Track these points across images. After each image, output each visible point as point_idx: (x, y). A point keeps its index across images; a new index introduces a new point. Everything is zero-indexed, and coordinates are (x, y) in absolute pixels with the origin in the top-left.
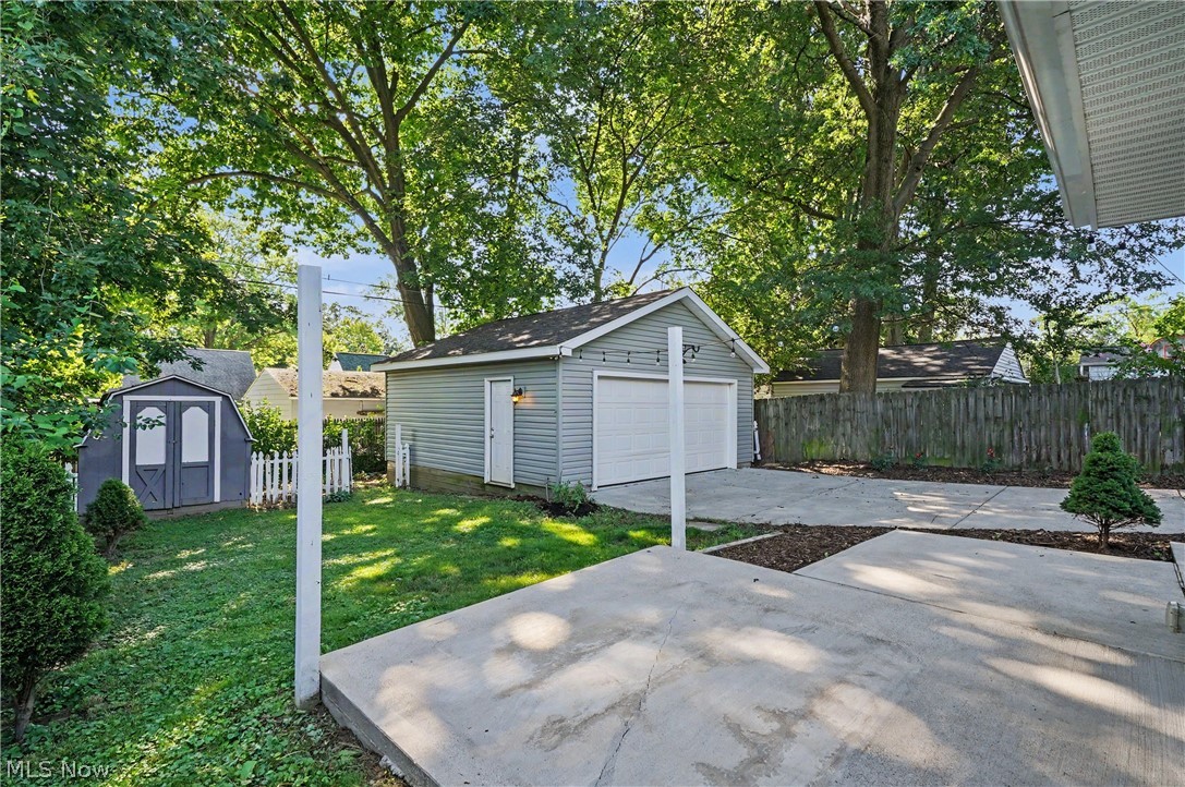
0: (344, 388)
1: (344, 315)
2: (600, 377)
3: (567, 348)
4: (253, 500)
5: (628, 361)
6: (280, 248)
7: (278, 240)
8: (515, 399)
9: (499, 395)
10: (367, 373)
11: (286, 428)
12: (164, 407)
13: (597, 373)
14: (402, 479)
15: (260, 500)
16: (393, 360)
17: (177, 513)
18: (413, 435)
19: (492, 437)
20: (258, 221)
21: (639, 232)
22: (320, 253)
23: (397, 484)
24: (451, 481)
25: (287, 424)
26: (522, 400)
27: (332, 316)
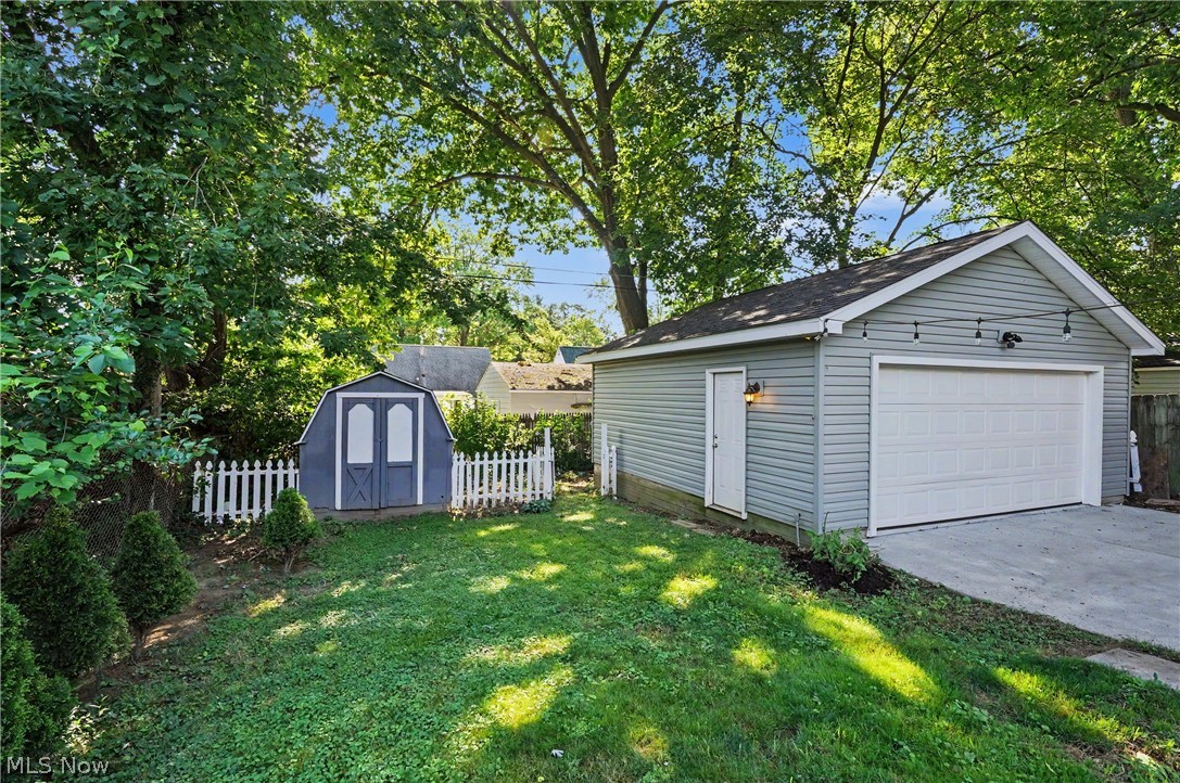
0: (560, 381)
1: (572, 312)
2: (882, 366)
3: (835, 321)
4: (454, 504)
5: (978, 335)
6: (508, 249)
7: (506, 242)
8: (749, 398)
9: (725, 392)
10: (571, 365)
11: (501, 422)
12: (372, 403)
13: (877, 360)
14: (608, 486)
15: (461, 504)
16: (599, 350)
17: (384, 515)
18: (621, 437)
19: (715, 446)
20: (489, 224)
21: (887, 191)
22: (543, 250)
23: (603, 492)
24: (664, 497)
25: (501, 418)
26: (759, 400)
27: (562, 315)
